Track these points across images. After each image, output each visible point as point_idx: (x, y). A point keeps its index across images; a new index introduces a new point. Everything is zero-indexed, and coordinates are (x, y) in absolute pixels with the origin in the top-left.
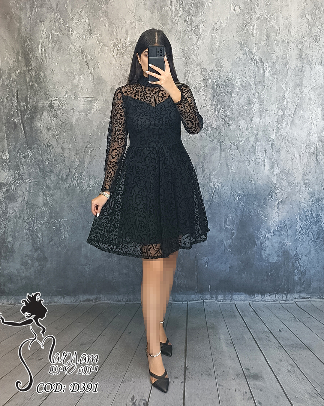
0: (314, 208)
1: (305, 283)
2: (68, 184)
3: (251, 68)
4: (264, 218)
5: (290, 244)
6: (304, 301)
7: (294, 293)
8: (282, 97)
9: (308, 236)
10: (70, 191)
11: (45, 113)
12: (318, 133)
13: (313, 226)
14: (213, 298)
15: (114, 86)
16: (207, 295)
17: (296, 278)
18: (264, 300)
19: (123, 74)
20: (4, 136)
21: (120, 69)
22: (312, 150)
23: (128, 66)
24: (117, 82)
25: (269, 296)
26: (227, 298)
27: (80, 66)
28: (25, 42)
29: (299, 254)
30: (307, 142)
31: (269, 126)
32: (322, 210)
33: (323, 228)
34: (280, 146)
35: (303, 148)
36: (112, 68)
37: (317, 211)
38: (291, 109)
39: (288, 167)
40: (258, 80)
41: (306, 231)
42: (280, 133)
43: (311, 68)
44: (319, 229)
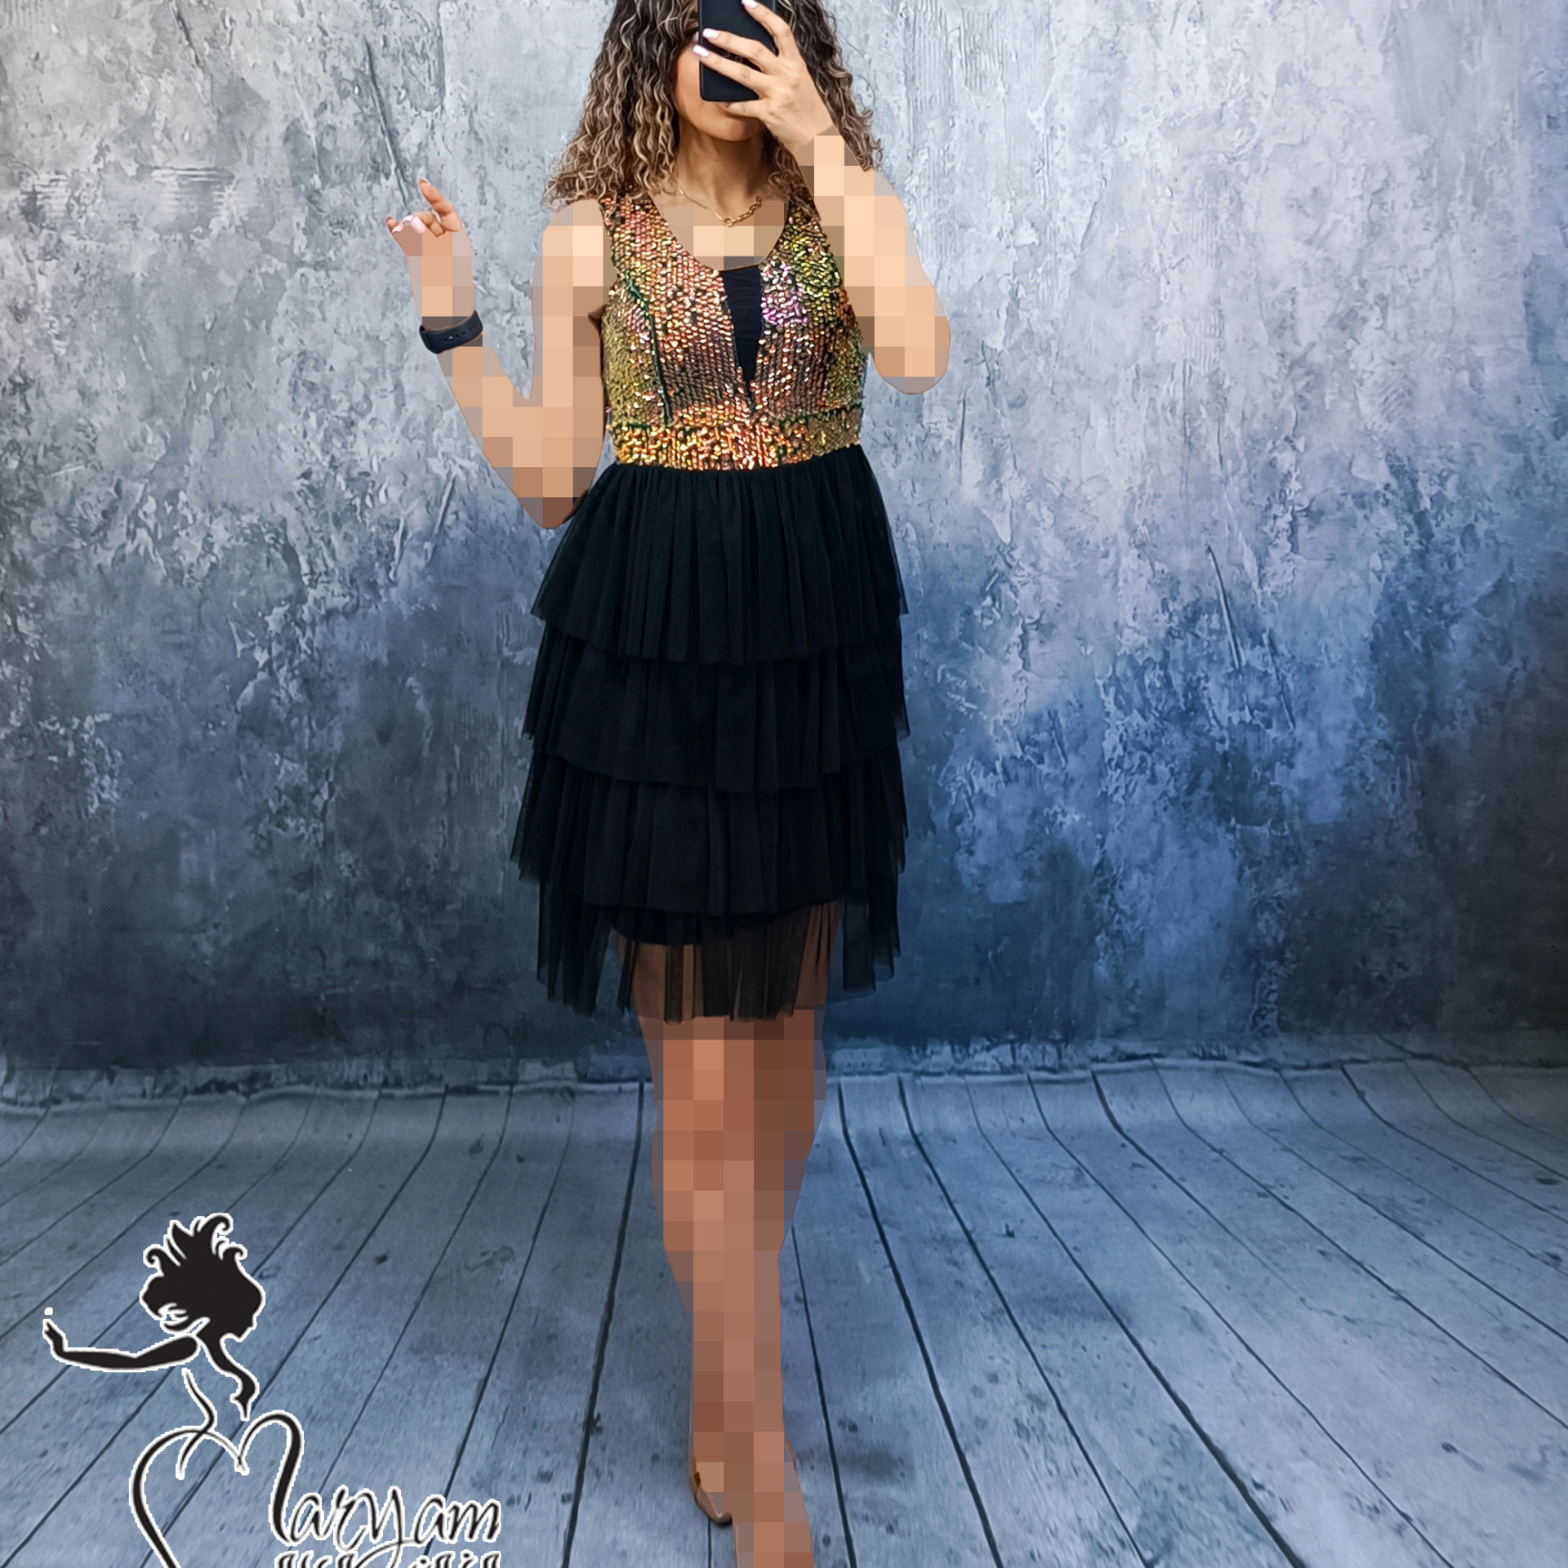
0: (1176, 652)
1: (1139, 991)
2: (108, 549)
3: (892, 41)
4: (966, 706)
5: (1077, 818)
6: (1130, 1071)
7: (1091, 1036)
8: (1032, 168)
9: (1153, 780)
10: (119, 582)
12: (1189, 322)
13: (1175, 735)
15: (298, 120)
17: (1102, 969)
18: (963, 1067)
19: (334, 68)
21: (318, 46)
22: (1162, 399)
23: (356, 35)
24: (309, 103)
25: (988, 1049)
27: (154, 36)
29: (1113, 860)
30: (1141, 362)
31: (977, 294)
32: (1209, 658)
33: (1213, 740)
34: (1028, 379)
35: (1125, 385)
36: (284, 45)
37: (1191, 666)
38: (1071, 217)
39: (1059, 472)
40: (924, 93)
41: (1143, 760)
42: (1025, 325)
43: (1156, 38)
44: (1197, 747)
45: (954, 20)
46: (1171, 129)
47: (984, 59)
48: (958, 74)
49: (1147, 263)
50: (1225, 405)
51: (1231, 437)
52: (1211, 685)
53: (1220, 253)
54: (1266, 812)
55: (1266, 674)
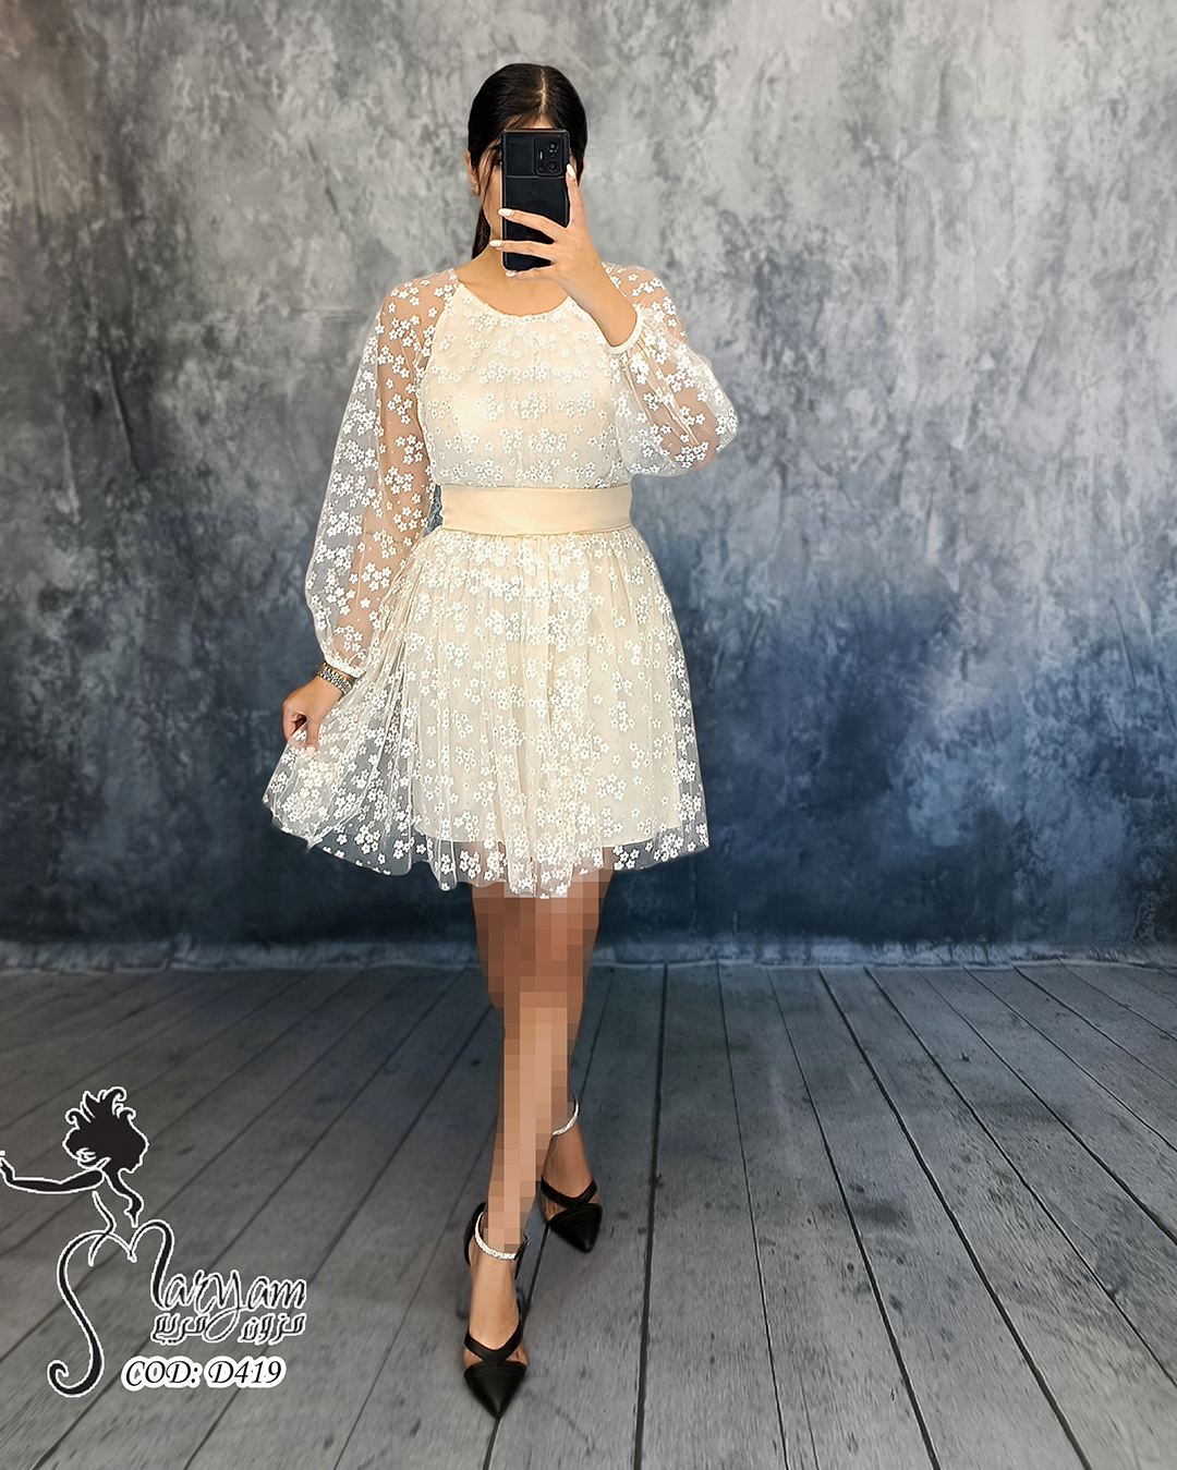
0: (1084, 675)
1: (1047, 909)
3: (887, 212)
4: (918, 704)
5: (1003, 788)
6: (1043, 966)
7: (1010, 940)
9: (1064, 765)
11: (191, 365)
12: (1101, 426)
13: (1082, 735)
14: (748, 953)
16: (728, 943)
17: (1019, 895)
18: (912, 961)
19: (454, 232)
20: (61, 437)
21: (442, 215)
22: (1078, 484)
25: (931, 949)
26: (792, 955)
27: (306, 206)
28: (120, 122)
29: (1031, 820)
30: (1065, 456)
31: (947, 408)
32: (1111, 682)
33: (1112, 740)
34: (979, 471)
35: (1051, 474)
36: (415, 213)
37: (1096, 686)
38: (1022, 350)
39: (999, 539)
40: (911, 253)
41: (1056, 751)
42: (980, 431)
43: (1094, 212)
44: (1099, 743)
45: (936, 197)
46: (1098, 281)
47: (960, 227)
48: (939, 239)
49: (1073, 381)
50: (1126, 491)
51: (1131, 516)
52: (1112, 701)
53: (1128, 375)
54: (1151, 789)
55: (1154, 694)
